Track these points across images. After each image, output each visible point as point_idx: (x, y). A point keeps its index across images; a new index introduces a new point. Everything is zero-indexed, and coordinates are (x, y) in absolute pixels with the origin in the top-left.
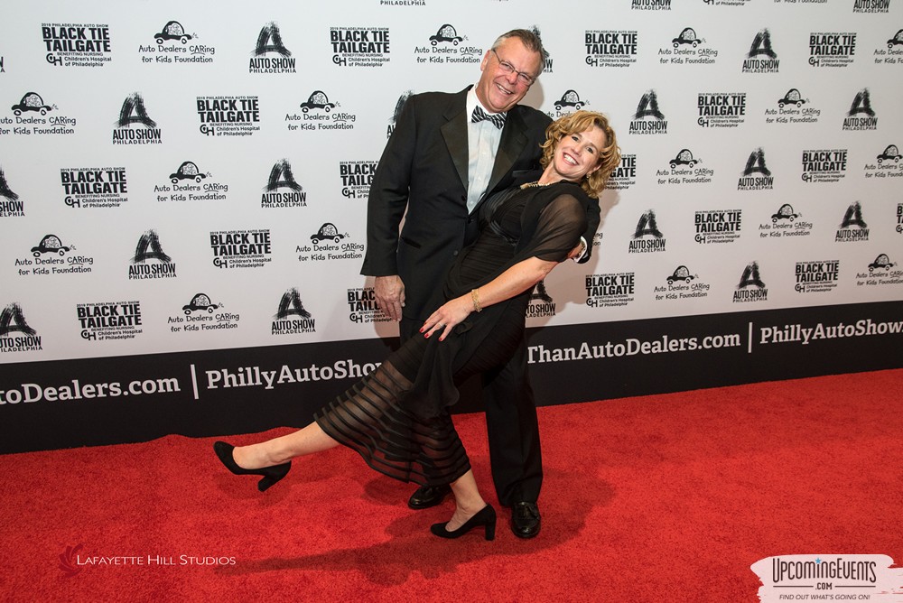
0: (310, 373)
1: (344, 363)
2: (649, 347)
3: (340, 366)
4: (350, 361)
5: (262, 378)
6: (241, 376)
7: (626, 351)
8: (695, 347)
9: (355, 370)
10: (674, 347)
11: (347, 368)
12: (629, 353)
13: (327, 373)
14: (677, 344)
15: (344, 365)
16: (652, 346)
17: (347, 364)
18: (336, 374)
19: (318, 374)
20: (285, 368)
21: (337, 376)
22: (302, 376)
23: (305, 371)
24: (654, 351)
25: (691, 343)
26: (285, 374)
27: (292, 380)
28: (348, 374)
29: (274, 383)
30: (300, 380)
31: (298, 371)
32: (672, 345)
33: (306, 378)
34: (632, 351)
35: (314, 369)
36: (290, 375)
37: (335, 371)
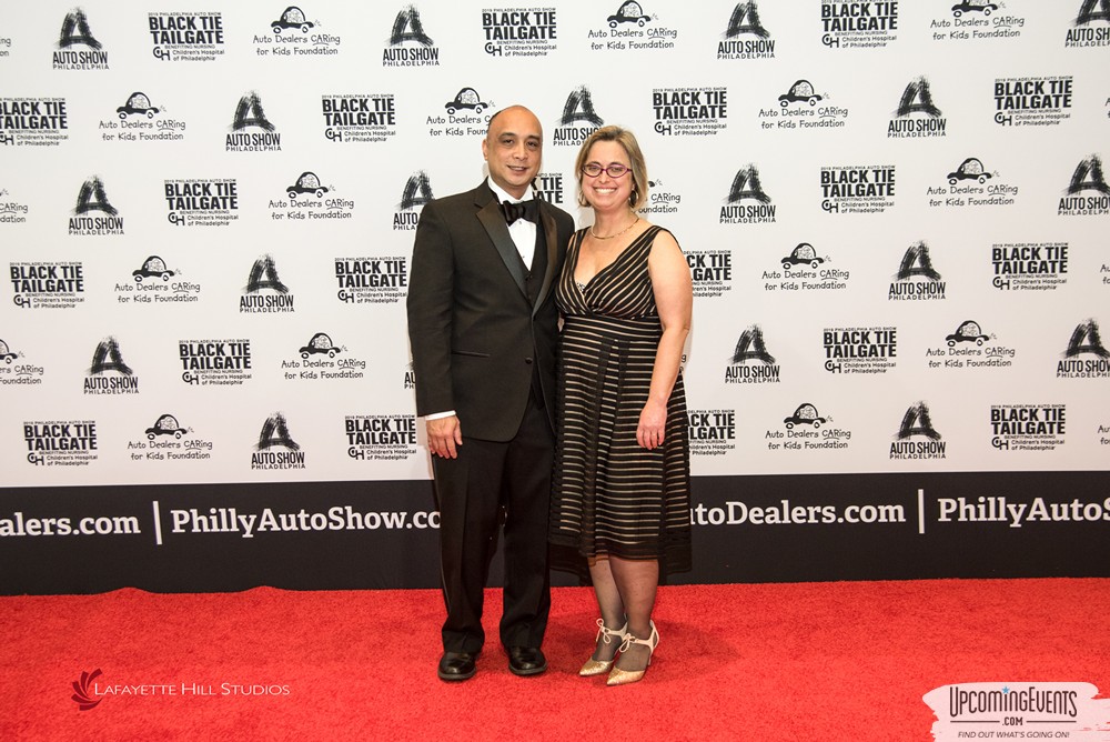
0: (298, 520)
1: (341, 511)
2: (761, 514)
3: (336, 513)
4: (349, 509)
5: (239, 524)
6: (214, 519)
7: (727, 518)
8: (833, 520)
9: (355, 519)
10: (800, 518)
11: (344, 516)
12: (731, 521)
13: (319, 522)
14: (804, 514)
15: (341, 512)
16: (766, 514)
17: (345, 511)
18: (331, 524)
19: (308, 522)
20: (267, 512)
21: (332, 526)
22: (289, 524)
23: (292, 517)
24: (768, 521)
25: (825, 513)
26: (268, 519)
27: (275, 528)
28: (346, 524)
29: (254, 531)
30: (286, 528)
31: (283, 517)
32: (797, 515)
33: (294, 527)
34: (735, 519)
35: (303, 515)
36: (273, 522)
37: (329, 520)
